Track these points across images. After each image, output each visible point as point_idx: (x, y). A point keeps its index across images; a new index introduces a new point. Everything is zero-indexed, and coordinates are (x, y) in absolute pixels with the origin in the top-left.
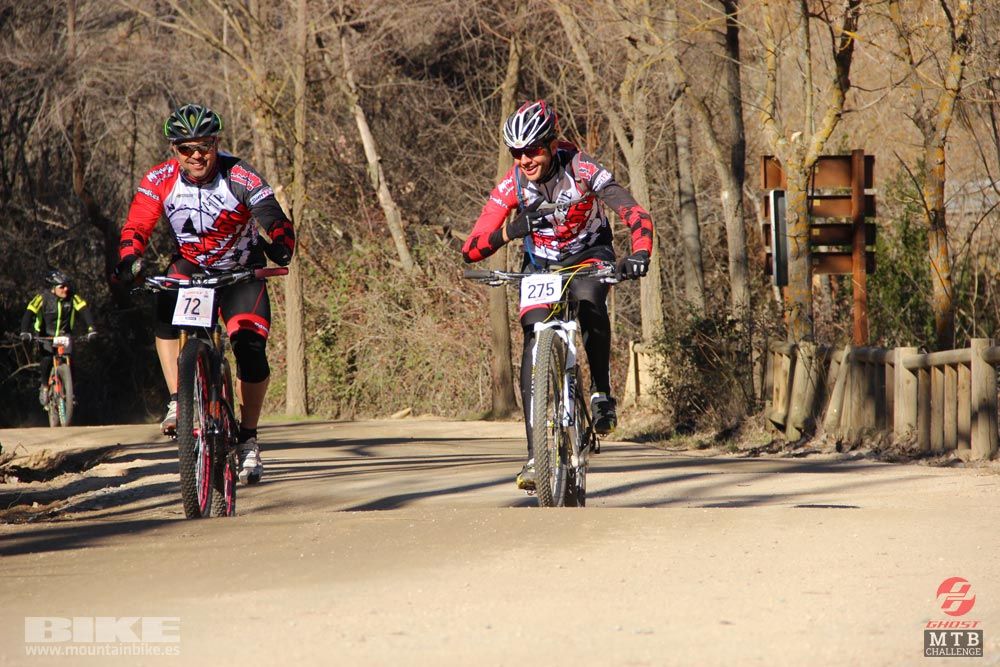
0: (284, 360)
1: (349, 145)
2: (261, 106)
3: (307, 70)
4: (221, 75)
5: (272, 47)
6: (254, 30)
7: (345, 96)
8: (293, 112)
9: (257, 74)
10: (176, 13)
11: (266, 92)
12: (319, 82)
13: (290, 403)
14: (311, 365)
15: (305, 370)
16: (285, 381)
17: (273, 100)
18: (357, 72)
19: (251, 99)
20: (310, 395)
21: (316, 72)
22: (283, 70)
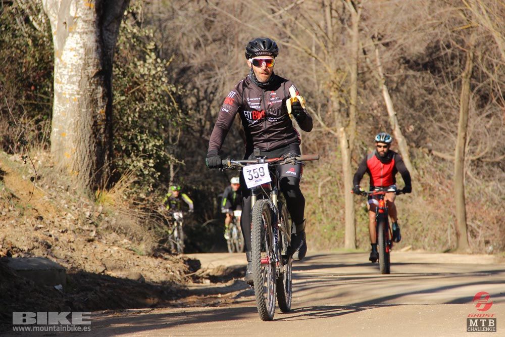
0: (344, 219)
1: (379, 106)
2: (332, 86)
3: (358, 67)
4: (312, 70)
5: (340, 55)
6: (330, 45)
7: (377, 80)
8: (350, 89)
9: (331, 69)
10: (290, 37)
11: (336, 78)
12: (363, 73)
13: (347, 242)
14: (358, 223)
15: (355, 225)
16: (344, 230)
17: (339, 83)
18: (384, 67)
19: (328, 82)
20: (358, 238)
21: (362, 68)
22: (345, 67)
